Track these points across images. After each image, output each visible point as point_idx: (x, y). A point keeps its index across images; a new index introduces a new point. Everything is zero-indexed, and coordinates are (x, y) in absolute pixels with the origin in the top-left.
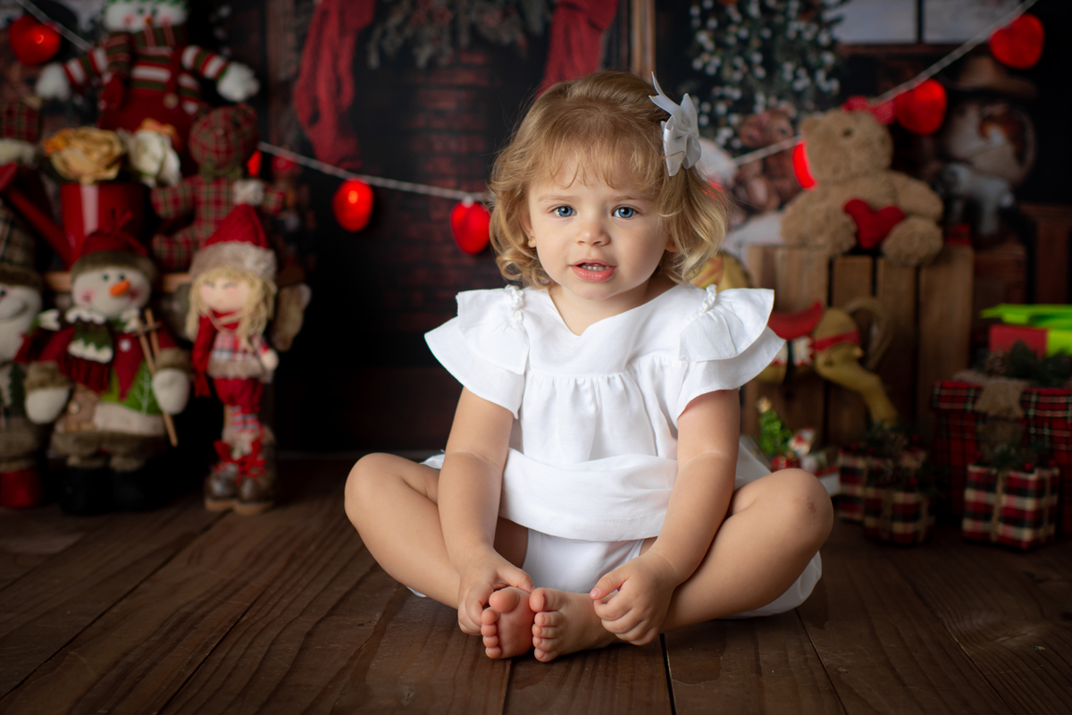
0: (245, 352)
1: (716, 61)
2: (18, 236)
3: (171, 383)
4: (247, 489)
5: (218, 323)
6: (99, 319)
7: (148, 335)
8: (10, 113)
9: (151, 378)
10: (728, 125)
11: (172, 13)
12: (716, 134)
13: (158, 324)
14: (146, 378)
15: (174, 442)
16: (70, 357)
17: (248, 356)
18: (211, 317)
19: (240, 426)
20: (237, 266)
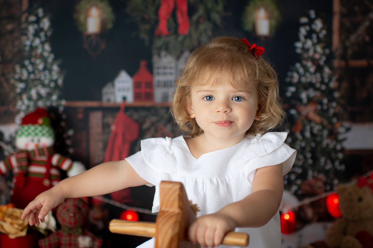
11: (47, 141)
12: (290, 189)
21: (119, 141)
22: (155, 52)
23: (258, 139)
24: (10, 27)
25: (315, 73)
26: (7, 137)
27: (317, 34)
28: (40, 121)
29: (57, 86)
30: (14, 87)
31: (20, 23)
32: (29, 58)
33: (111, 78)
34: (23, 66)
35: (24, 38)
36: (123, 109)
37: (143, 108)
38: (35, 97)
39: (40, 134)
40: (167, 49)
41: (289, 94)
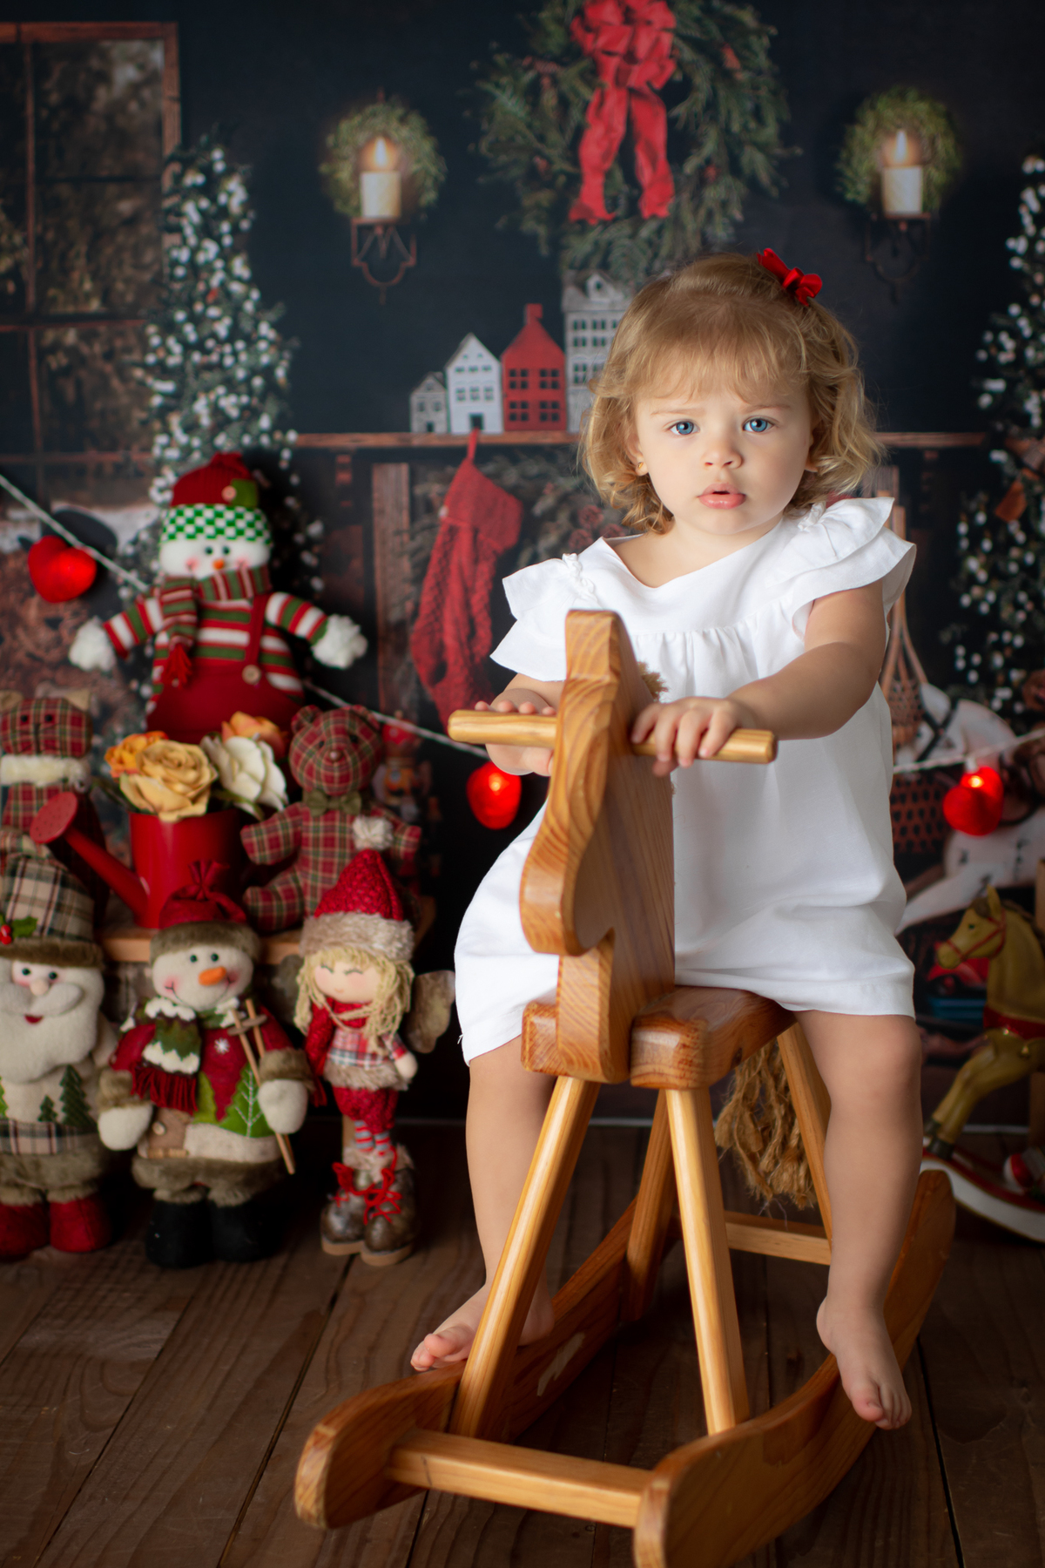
0: (374, 1056)
1: (991, 597)
2: (72, 898)
3: (281, 1097)
4: (378, 1230)
5: (336, 1018)
6: (188, 1015)
7: (249, 1034)
8: (50, 718)
9: (256, 1091)
10: (1007, 683)
11: (249, 552)
12: (991, 696)
13: (263, 1018)
14: (251, 1089)
15: (291, 1168)
16: (145, 1065)
17: (379, 1061)
18: (329, 1008)
19: (367, 1145)
20: (364, 946)
21: (462, 553)
22: (568, 275)
23: (816, 520)
24: (126, 207)
26: (124, 547)
28: (229, 493)
29: (271, 386)
30: (144, 392)
31: (159, 195)
32: (188, 305)
33: (436, 359)
34: (169, 328)
35: (170, 240)
36: (471, 453)
37: (534, 451)
38: (205, 421)
39: (230, 532)
40: (604, 266)
41: (986, 400)
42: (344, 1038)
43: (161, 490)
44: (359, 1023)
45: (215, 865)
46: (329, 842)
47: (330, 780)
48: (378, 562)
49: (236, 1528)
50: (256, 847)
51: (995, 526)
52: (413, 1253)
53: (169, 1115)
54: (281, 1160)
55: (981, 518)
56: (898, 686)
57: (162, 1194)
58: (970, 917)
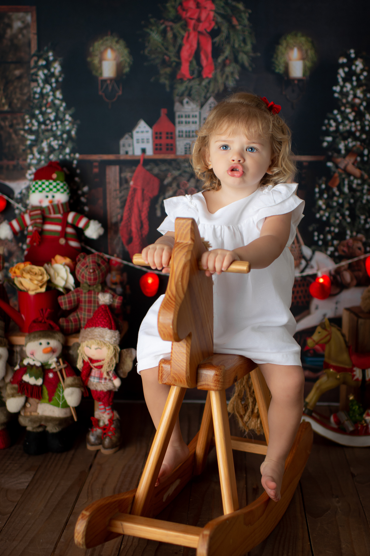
0: (106, 379)
1: (327, 214)
3: (72, 394)
4: (107, 441)
5: (92, 365)
6: (38, 364)
7: (61, 371)
9: (63, 391)
10: (332, 245)
11: (62, 197)
12: (326, 250)
13: (65, 365)
14: (61, 391)
15: (75, 419)
16: (23, 382)
17: (107, 381)
18: (89, 362)
19: (103, 411)
20: (102, 339)
21: (138, 198)
22: (176, 98)
23: (269, 190)
24: (17, 72)
25: (354, 121)
26: (17, 195)
27: (358, 76)
28: (54, 176)
29: (70, 137)
30: (24, 139)
31: (29, 68)
32: (40, 108)
33: (129, 128)
34: (33, 116)
35: (33, 84)
36: (141, 162)
37: (164, 161)
38: (46, 150)
39: (55, 190)
40: (189, 95)
41: (325, 144)
42: (95, 372)
43: (30, 175)
44: (100, 367)
45: (49, 310)
46: (90, 302)
47: (90, 279)
48: (108, 201)
49: (54, 551)
50: (63, 304)
51: (328, 189)
52: (119, 449)
53: (32, 400)
54: (72, 416)
55: (323, 186)
56: (294, 246)
57: (29, 428)
58: (319, 329)
